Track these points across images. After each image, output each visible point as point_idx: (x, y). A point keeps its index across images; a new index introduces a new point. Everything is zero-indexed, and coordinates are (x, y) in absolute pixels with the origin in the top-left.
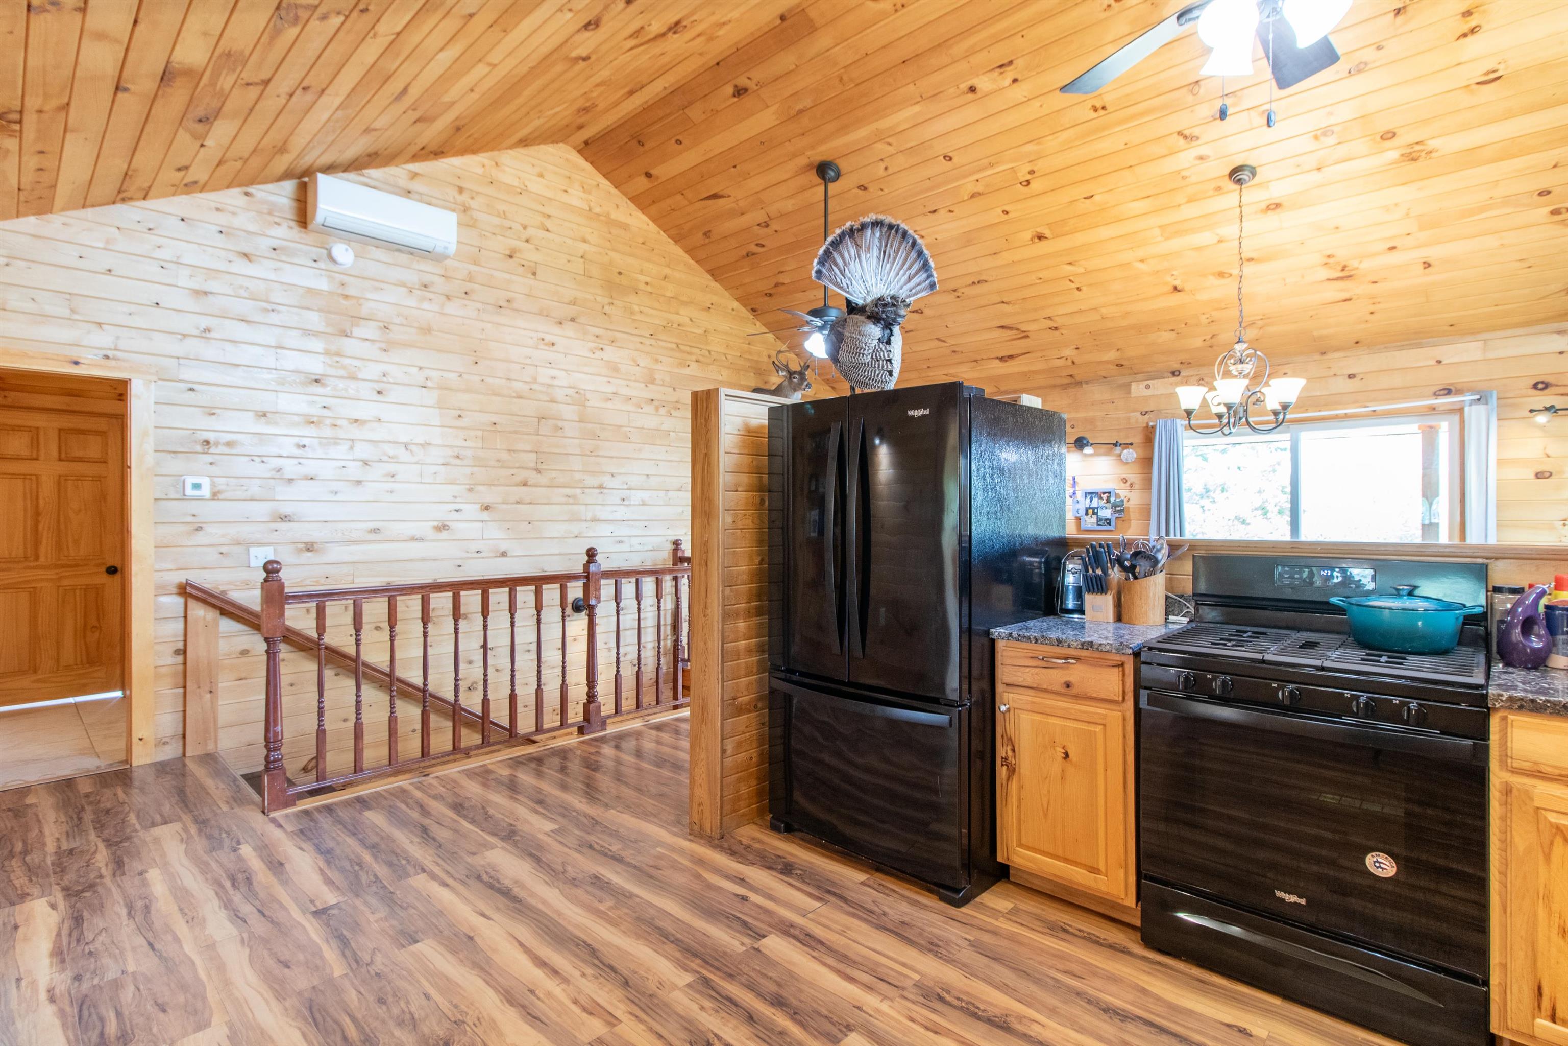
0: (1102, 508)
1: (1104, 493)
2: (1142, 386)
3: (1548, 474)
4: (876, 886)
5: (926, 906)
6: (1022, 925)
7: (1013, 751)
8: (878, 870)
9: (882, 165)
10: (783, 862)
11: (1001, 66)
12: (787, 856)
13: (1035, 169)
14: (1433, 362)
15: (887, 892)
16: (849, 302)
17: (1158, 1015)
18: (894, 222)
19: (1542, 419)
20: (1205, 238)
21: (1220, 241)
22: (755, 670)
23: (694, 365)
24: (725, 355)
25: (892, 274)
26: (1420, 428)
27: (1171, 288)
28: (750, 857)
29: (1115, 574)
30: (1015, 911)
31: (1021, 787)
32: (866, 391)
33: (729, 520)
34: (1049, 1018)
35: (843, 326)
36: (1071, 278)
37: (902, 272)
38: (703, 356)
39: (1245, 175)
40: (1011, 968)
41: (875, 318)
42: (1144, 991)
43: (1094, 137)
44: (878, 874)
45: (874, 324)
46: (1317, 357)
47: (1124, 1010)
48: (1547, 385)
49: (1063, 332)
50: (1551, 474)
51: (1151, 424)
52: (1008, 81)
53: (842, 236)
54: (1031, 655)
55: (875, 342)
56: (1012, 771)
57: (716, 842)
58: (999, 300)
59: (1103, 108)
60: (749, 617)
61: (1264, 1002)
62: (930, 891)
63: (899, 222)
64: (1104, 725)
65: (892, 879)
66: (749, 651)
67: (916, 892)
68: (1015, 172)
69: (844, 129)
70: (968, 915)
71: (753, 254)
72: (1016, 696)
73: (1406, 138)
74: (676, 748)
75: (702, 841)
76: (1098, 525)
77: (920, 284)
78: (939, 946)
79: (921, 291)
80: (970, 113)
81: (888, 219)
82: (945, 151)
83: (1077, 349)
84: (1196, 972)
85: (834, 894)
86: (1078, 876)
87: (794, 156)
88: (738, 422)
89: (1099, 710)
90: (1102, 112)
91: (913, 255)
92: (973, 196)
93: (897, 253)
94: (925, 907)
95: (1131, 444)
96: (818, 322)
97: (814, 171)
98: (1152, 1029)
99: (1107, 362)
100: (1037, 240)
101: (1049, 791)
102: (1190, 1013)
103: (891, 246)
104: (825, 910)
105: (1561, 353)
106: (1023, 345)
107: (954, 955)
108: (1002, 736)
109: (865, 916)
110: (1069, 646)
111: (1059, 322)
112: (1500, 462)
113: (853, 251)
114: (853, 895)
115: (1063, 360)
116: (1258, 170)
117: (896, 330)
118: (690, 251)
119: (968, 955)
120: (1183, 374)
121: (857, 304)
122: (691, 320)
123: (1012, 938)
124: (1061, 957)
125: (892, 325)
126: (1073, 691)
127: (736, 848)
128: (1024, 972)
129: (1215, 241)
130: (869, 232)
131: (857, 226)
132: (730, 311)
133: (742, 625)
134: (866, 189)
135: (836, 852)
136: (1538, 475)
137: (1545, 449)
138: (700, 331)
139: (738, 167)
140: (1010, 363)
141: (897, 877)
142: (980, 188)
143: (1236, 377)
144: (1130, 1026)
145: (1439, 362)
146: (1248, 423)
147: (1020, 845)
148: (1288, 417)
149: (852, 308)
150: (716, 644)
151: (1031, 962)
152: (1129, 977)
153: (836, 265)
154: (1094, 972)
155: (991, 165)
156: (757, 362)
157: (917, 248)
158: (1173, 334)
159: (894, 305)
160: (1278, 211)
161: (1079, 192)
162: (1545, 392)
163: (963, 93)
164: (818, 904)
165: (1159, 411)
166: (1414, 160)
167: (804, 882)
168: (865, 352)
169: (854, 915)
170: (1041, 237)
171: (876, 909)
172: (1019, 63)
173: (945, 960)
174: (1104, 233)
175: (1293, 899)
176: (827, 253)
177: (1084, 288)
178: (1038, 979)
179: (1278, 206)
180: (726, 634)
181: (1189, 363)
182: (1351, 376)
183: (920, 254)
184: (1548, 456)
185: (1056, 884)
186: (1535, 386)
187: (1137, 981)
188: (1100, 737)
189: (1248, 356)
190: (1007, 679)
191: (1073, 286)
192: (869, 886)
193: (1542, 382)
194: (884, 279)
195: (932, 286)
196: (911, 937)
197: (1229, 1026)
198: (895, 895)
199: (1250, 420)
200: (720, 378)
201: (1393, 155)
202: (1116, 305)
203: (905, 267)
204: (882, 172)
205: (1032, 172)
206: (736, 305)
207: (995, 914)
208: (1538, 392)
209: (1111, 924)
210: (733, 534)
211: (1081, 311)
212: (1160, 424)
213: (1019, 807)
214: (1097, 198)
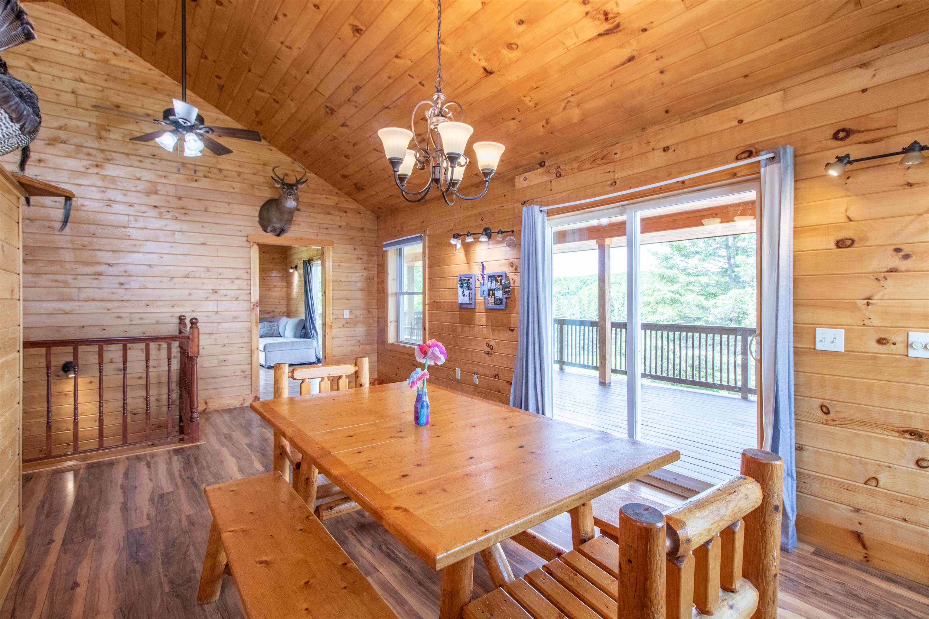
0: (497, 289)
1: (499, 276)
2: (522, 178)
3: (849, 242)
14: (735, 123)
19: (836, 173)
23: (201, 180)
36: (407, 72)
46: (639, 133)
48: (848, 133)
50: (853, 241)
76: (496, 304)
95: (513, 232)
105: (864, 91)
112: (797, 231)
120: (546, 164)
136: (840, 244)
137: (846, 211)
145: (741, 122)
158: (517, 123)
162: (848, 141)
170: (357, 31)
177: (423, 82)
182: (666, 149)
184: (850, 220)
186: (836, 136)
193: (843, 130)
208: (839, 143)
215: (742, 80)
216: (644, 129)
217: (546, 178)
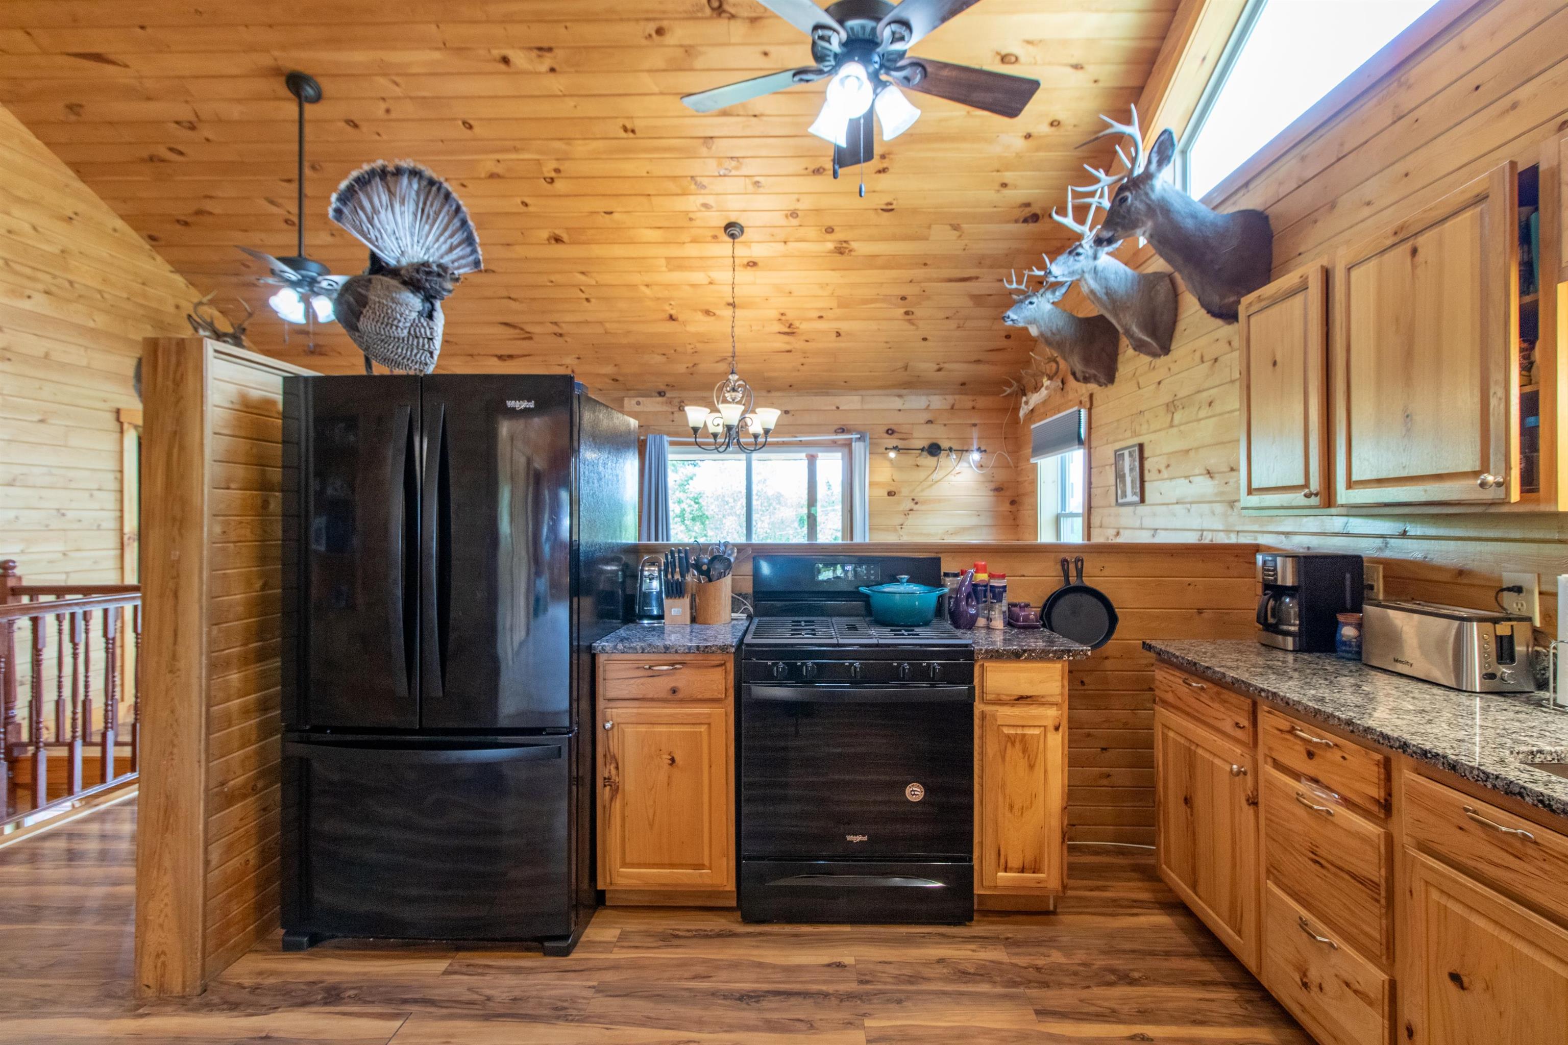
2: (634, 401)
3: (893, 493)
4: (464, 970)
5: (532, 969)
6: (637, 947)
7: (617, 768)
8: (458, 949)
9: (383, 106)
10: (323, 989)
11: (540, 49)
12: (326, 978)
13: (561, 168)
14: (834, 408)
15: (480, 971)
16: (374, 258)
17: (780, 982)
18: (435, 176)
19: (892, 455)
20: (699, 277)
21: (711, 283)
22: (254, 737)
23: (39, 298)
24: (100, 292)
25: (431, 238)
26: (807, 456)
27: (667, 316)
28: (266, 1001)
29: (691, 578)
30: (623, 936)
31: (624, 805)
32: (398, 372)
33: (218, 529)
34: (700, 1031)
35: (367, 288)
36: (583, 288)
37: (442, 239)
38: (59, 287)
39: (736, 231)
40: (646, 997)
41: (414, 285)
42: (760, 965)
43: (622, 156)
44: (461, 954)
45: (413, 292)
46: (764, 393)
47: (753, 991)
48: (893, 431)
49: (568, 339)
50: (895, 493)
51: (642, 438)
52: (544, 68)
53: (372, 173)
54: (637, 665)
55: (414, 315)
56: (615, 790)
57: (196, 1000)
58: (506, 294)
59: (633, 131)
60: (246, 664)
61: (838, 933)
62: (528, 949)
63: (442, 179)
64: (709, 724)
65: (480, 954)
66: (245, 712)
67: (514, 957)
68: (540, 164)
69: (334, 42)
70: (581, 959)
71: (163, 161)
72: (620, 711)
73: (839, 235)
74: (36, 882)
75: (169, 1009)
77: (462, 257)
78: (565, 1008)
79: (465, 266)
80: (500, 85)
81: (428, 172)
82: (466, 116)
83: (579, 358)
84: (788, 929)
85: (415, 1001)
86: (684, 876)
87: (251, 48)
88: (231, 390)
89: (704, 710)
90: (631, 135)
91: (456, 223)
92: (493, 176)
93: (437, 214)
94: (531, 971)
96: (292, 275)
97: (283, 79)
98: (782, 997)
99: (605, 375)
100: (553, 242)
101: (655, 802)
102: (800, 968)
103: (432, 205)
104: (409, 1026)
105: (899, 411)
106: (525, 346)
107: (585, 1010)
108: (605, 756)
109: (465, 1012)
110: (676, 652)
111: (565, 328)
112: (871, 484)
113: (385, 198)
114: (437, 991)
115: (564, 367)
116: (745, 230)
117: (438, 304)
118: (33, 125)
119: (600, 1004)
120: (668, 395)
121: (387, 264)
122: (35, 228)
123: (635, 965)
124: (683, 964)
125: (435, 298)
126: (680, 695)
127: (234, 997)
128: (658, 995)
129: (707, 282)
130: (405, 180)
131: (391, 168)
132: (111, 232)
133: (234, 677)
134: (356, 126)
135: (393, 947)
136: (889, 494)
137: (893, 475)
138: (54, 249)
139: (149, 31)
140: (509, 363)
141: (485, 949)
142: (499, 169)
143: (729, 402)
144: (765, 1004)
145: (838, 408)
146: (739, 443)
147: (624, 864)
148: (769, 440)
149: (377, 266)
150: (195, 711)
151: (661, 982)
152: (746, 958)
153: (363, 209)
154: (717, 966)
155: (516, 150)
156: (157, 311)
157: (461, 215)
158: (663, 359)
159: (439, 275)
160: (754, 268)
161: (600, 205)
162: (893, 436)
163: (495, 60)
164: (397, 1024)
165: (648, 426)
166: (842, 253)
167: (366, 1002)
168: (401, 325)
169: (451, 1017)
170: (558, 240)
171: (475, 997)
172: (560, 53)
173: (578, 1021)
174: (618, 251)
175: (859, 838)
176: (350, 189)
177: (593, 300)
178: (675, 997)
179: (755, 264)
180: (213, 693)
181: (673, 386)
182: (787, 412)
183: (464, 223)
184: (894, 481)
185: (654, 893)
186: (888, 431)
187: (752, 958)
188: (705, 736)
189: (739, 386)
190: (611, 694)
191: (583, 296)
192: (455, 973)
193: (891, 429)
194: (422, 241)
195: (477, 263)
196: (530, 1012)
197: (829, 965)
198: (492, 971)
199: (742, 440)
200: (91, 324)
201: (830, 246)
202: (619, 322)
203: (447, 234)
204: (380, 112)
205: (557, 171)
206: (119, 224)
207: (607, 946)
208: (889, 436)
209: (710, 913)
210: (223, 549)
211: (587, 322)
212: (650, 438)
213: (623, 826)
214: (616, 216)
215: (843, 384)
216: (769, 391)
217: (665, 408)
